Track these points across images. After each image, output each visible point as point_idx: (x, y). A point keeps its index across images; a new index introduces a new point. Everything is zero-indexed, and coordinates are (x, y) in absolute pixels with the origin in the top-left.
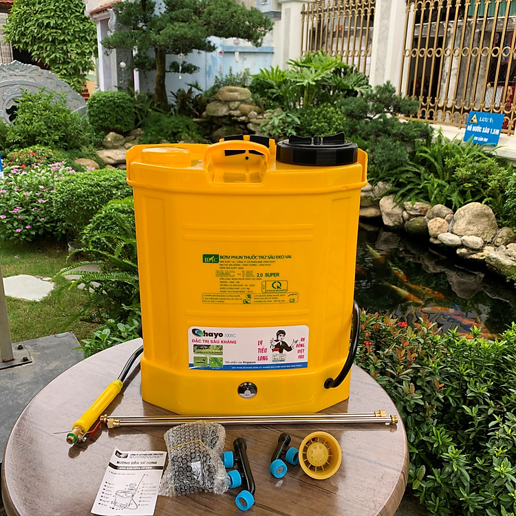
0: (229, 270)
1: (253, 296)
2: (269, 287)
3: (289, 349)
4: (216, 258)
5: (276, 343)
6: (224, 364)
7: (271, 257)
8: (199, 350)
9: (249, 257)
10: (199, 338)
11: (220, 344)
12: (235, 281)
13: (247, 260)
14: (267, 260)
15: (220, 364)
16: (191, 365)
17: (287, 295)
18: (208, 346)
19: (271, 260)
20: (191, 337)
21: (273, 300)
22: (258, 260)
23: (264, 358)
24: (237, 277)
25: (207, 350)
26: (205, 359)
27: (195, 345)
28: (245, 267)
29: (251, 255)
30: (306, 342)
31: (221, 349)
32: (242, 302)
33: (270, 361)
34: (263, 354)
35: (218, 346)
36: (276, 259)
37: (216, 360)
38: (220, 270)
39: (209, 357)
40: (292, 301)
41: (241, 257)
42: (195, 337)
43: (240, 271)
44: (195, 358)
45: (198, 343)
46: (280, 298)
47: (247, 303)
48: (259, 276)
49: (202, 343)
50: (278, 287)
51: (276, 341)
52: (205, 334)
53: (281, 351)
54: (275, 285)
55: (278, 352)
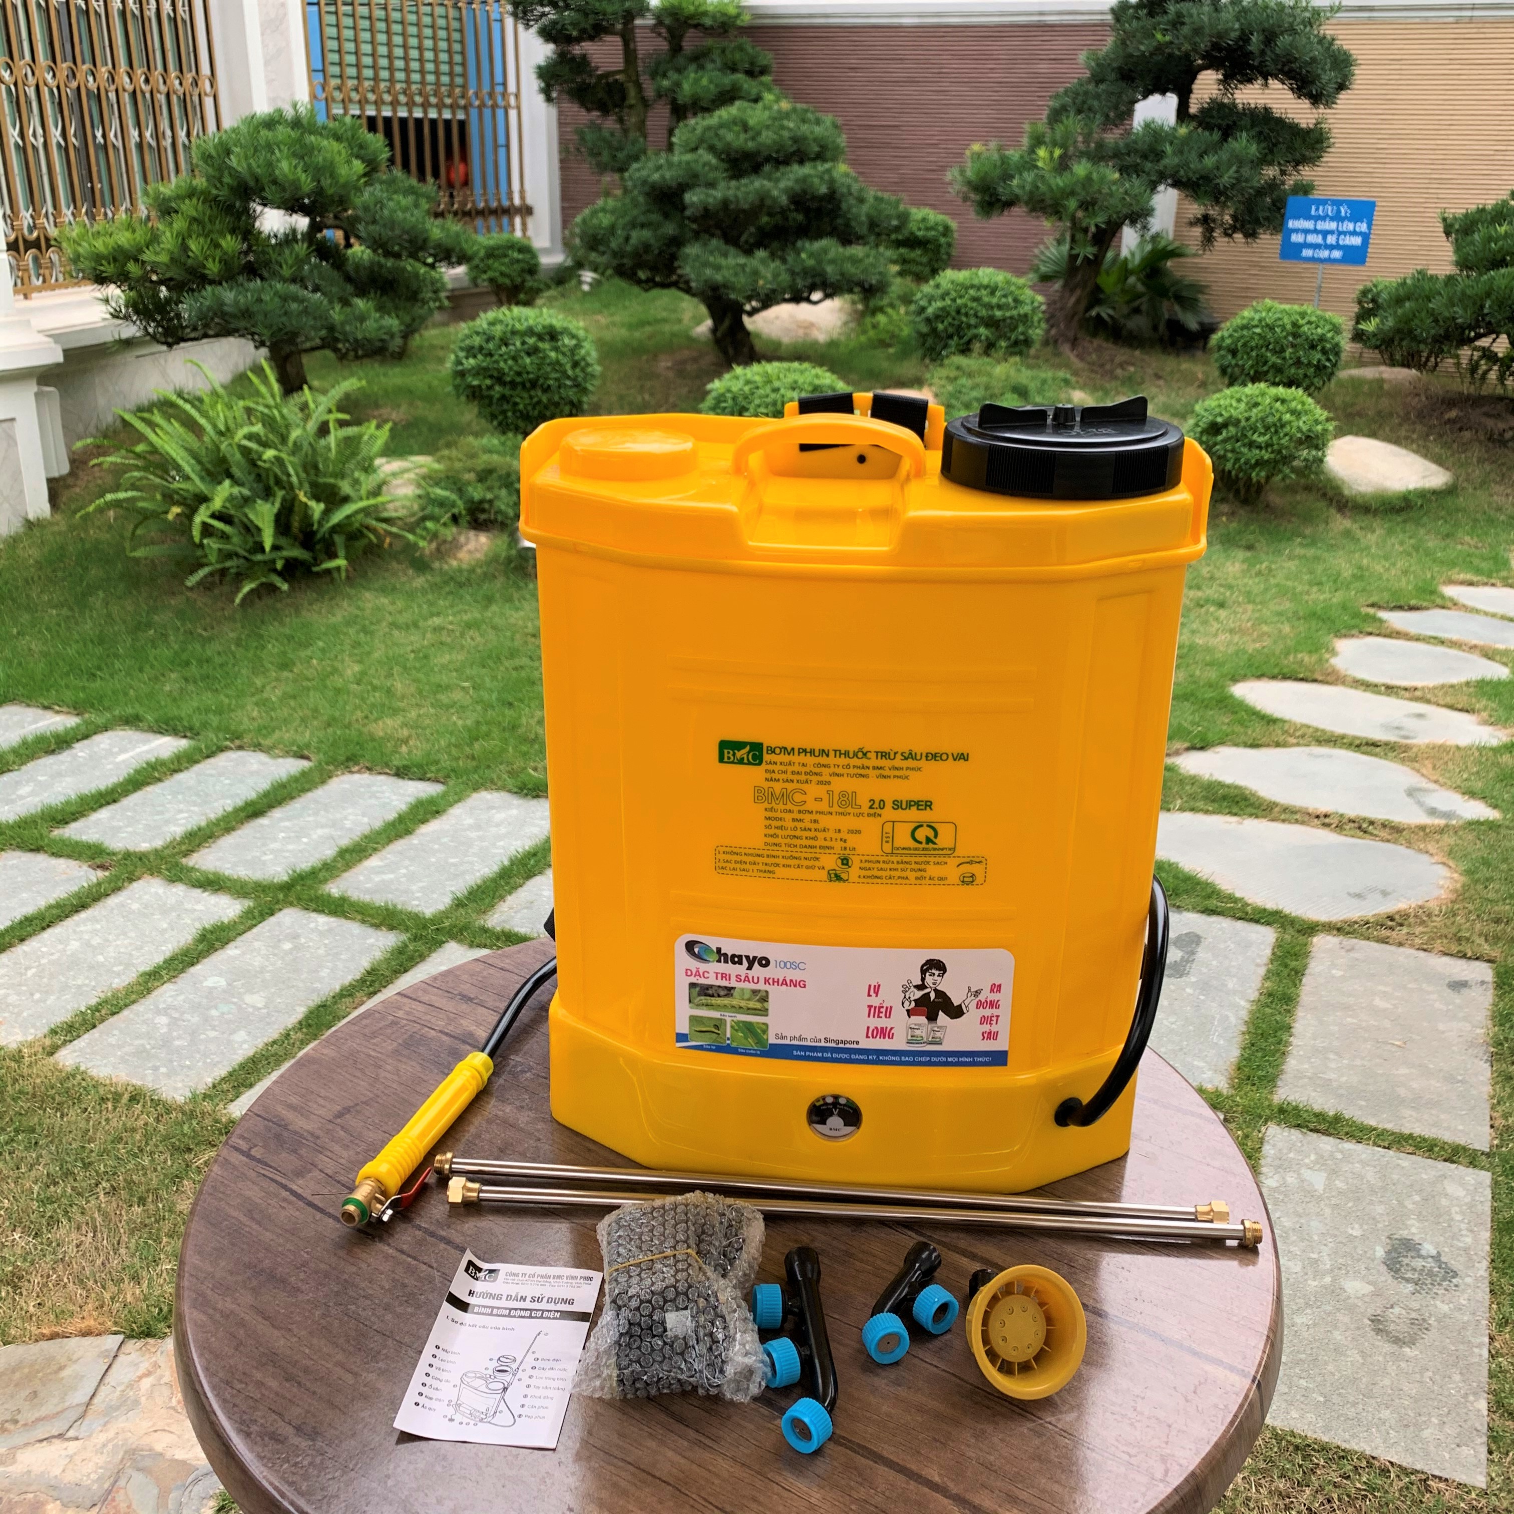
0: (790, 786)
1: (856, 861)
2: (903, 839)
3: (956, 1012)
4: (756, 752)
5: (919, 994)
6: (772, 1040)
7: (911, 756)
8: (704, 999)
9: (846, 754)
10: (703, 967)
11: (761, 986)
12: (807, 817)
13: (843, 761)
14: (898, 762)
15: (760, 1041)
16: (681, 1037)
17: (953, 862)
18: (729, 991)
19: (910, 763)
20: (684, 961)
21: (912, 875)
22: (873, 761)
23: (884, 1033)
24: (811, 805)
25: (726, 1001)
26: (718, 1025)
27: (692, 985)
28: (834, 780)
29: (852, 748)
30: (1005, 998)
31: (765, 999)
32: (823, 875)
33: (899, 1043)
34: (882, 1022)
35: (755, 992)
36: (923, 763)
37: (749, 1028)
38: (766, 785)
39: (730, 1018)
40: (968, 880)
41: (824, 753)
42: (693, 964)
43: (821, 791)
44: (693, 1019)
45: (702, 981)
46: (933, 870)
47: (838, 878)
48: (876, 806)
49: (711, 981)
50: (928, 840)
51: (919, 987)
52: (722, 957)
53: (932, 1018)
54: (921, 834)
55: (923, 1020)
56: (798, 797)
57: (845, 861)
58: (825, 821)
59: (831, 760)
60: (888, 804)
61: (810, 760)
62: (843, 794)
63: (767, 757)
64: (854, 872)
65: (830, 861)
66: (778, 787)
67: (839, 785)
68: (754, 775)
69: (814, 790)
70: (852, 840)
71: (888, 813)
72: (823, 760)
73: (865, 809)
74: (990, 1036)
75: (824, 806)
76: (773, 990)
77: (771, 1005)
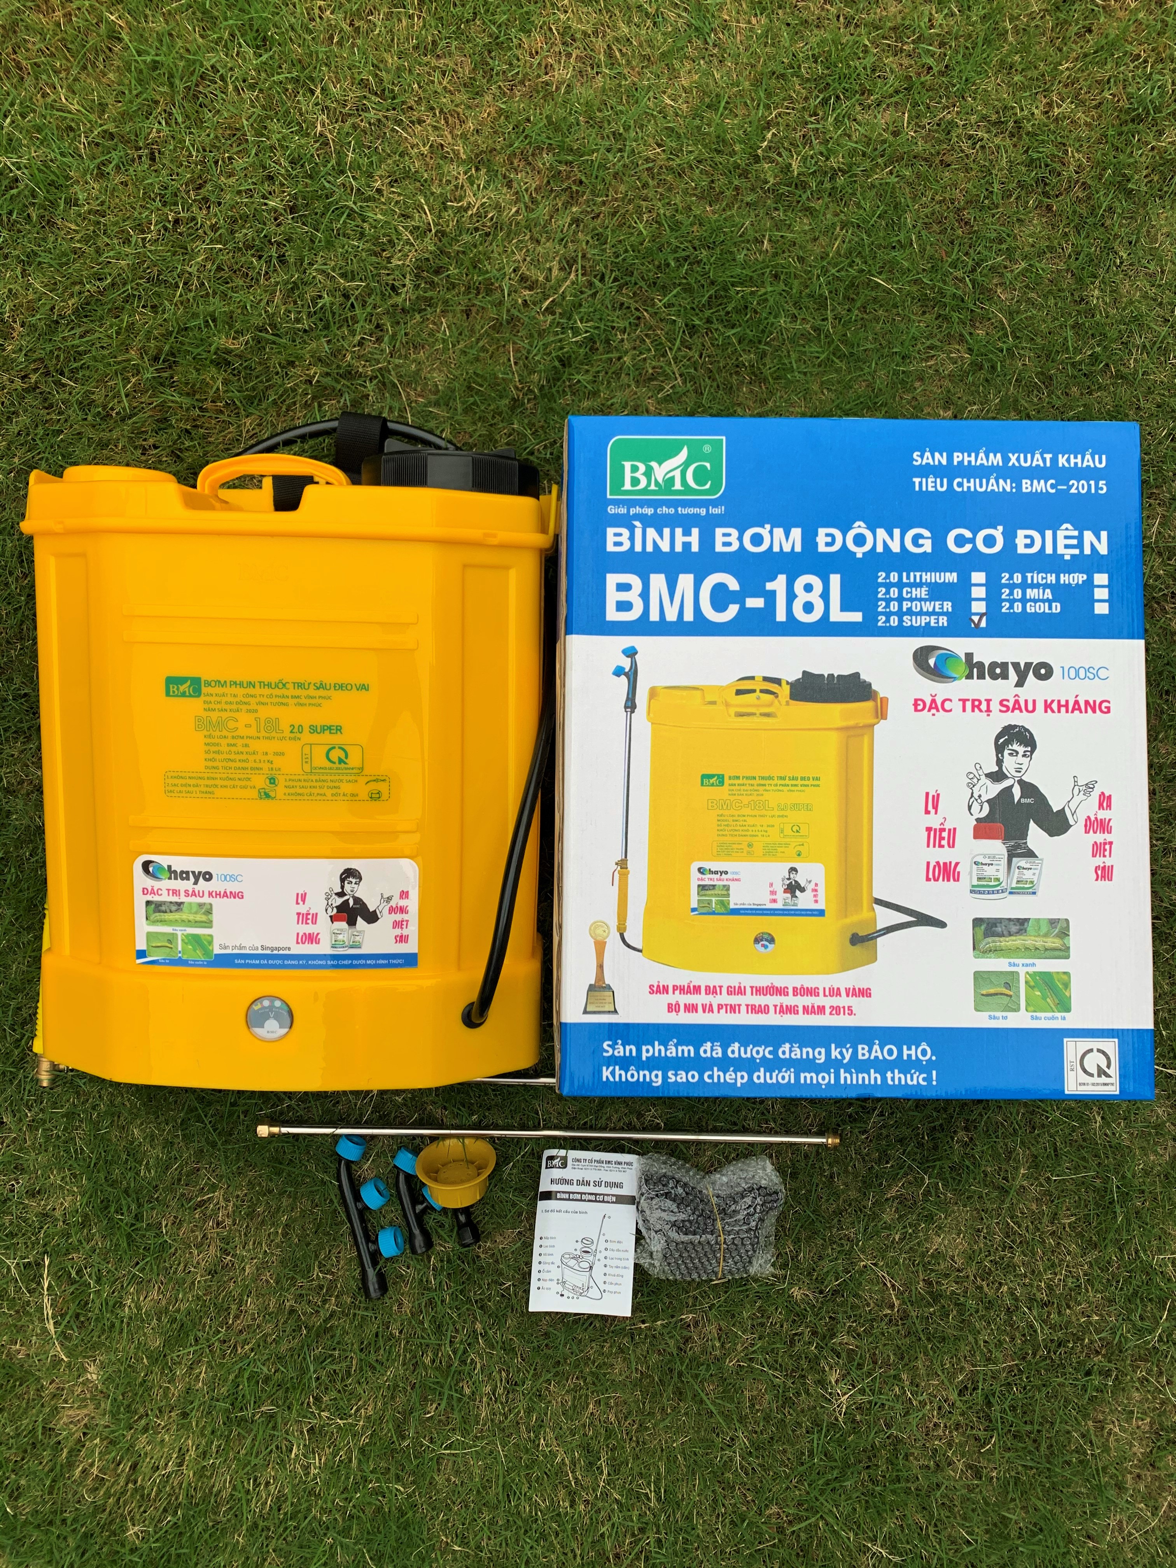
0: (224, 715)
1: (281, 781)
2: (320, 760)
3: (372, 918)
4: (196, 686)
5: (339, 901)
7: (321, 686)
9: (269, 686)
11: (206, 900)
12: (240, 742)
14: (312, 691)
17: (362, 780)
19: (322, 692)
21: (329, 792)
22: (292, 691)
23: (310, 938)
24: (243, 732)
28: (260, 708)
30: (413, 904)
32: (255, 793)
33: (324, 946)
34: (310, 928)
36: (332, 693)
38: (204, 714)
40: (376, 796)
41: (251, 684)
43: (248, 718)
46: (345, 787)
47: (267, 796)
48: (296, 730)
50: (341, 761)
51: (340, 895)
52: (172, 874)
53: (352, 923)
54: (334, 755)
55: (344, 925)
56: (231, 725)
57: (272, 781)
58: (255, 745)
59: (257, 691)
60: (306, 730)
61: (240, 691)
62: (268, 721)
63: (204, 690)
64: (280, 790)
65: (260, 781)
66: (214, 716)
67: (265, 712)
68: (194, 706)
69: (244, 718)
70: (278, 762)
71: (306, 737)
72: (251, 691)
73: (287, 734)
74: (402, 938)
75: (252, 732)
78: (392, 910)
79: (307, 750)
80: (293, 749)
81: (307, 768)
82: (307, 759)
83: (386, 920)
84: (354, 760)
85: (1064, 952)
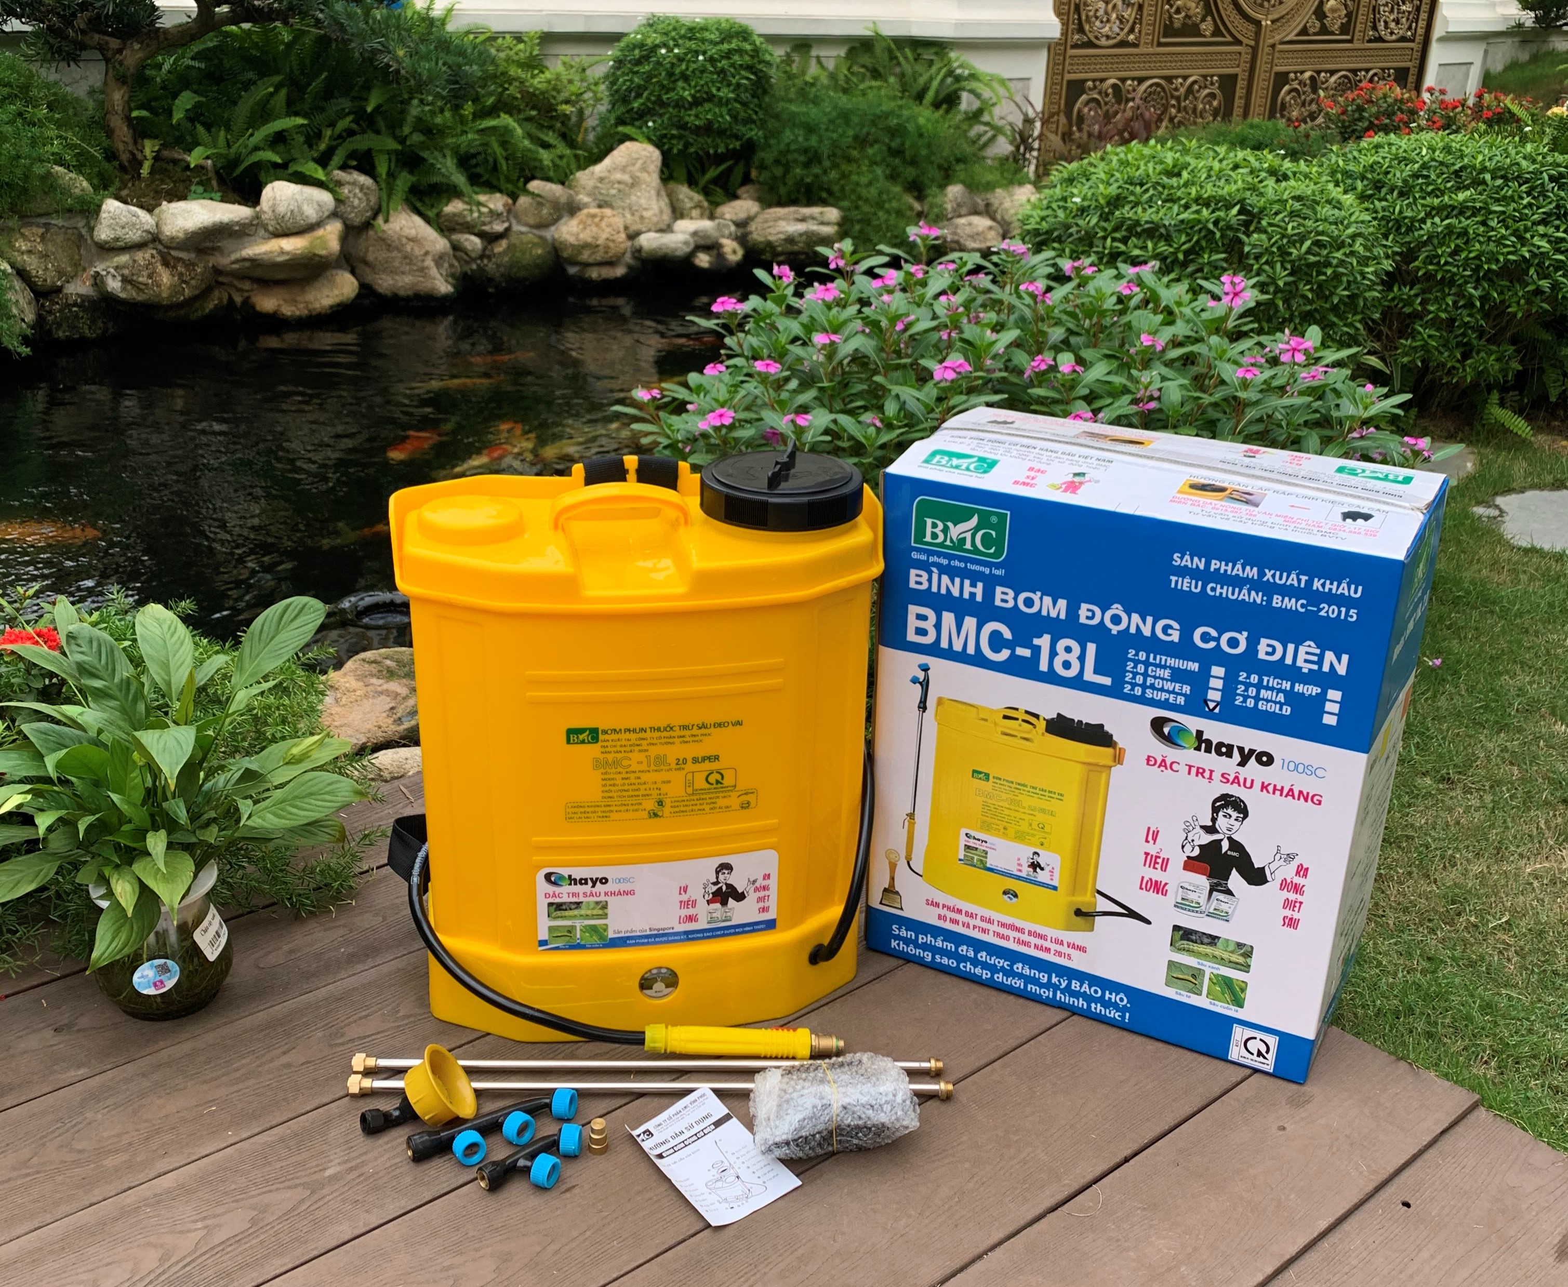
0: (619, 756)
1: (668, 803)
2: (700, 783)
3: (740, 897)
4: (594, 735)
5: (715, 888)
6: (611, 935)
7: (704, 726)
8: (559, 913)
9: (659, 729)
10: (557, 890)
11: (602, 898)
12: (632, 776)
13: (657, 734)
14: (695, 731)
15: (602, 937)
16: (543, 943)
17: (734, 795)
18: (578, 904)
19: (703, 731)
20: (543, 887)
21: (707, 807)
22: (678, 733)
23: (691, 919)
24: (635, 767)
25: (576, 912)
26: (570, 930)
27: (550, 904)
28: (651, 748)
29: (662, 724)
30: (773, 883)
31: (605, 906)
32: (645, 814)
33: (702, 924)
34: (691, 911)
35: (597, 903)
36: (712, 730)
37: (594, 929)
38: (602, 756)
39: (578, 924)
40: (745, 806)
41: (643, 730)
42: (551, 889)
43: (642, 757)
44: (551, 929)
45: (557, 900)
46: (721, 802)
47: (656, 815)
48: (681, 763)
49: (565, 899)
50: (718, 782)
51: (715, 884)
52: (572, 880)
53: (724, 903)
54: (712, 779)
55: (718, 905)
56: (625, 763)
57: (660, 803)
58: (645, 777)
59: (648, 734)
60: (690, 761)
61: (633, 736)
62: (657, 757)
63: (601, 737)
64: (667, 810)
65: (650, 805)
66: (610, 757)
67: (654, 751)
68: (593, 750)
69: (636, 756)
70: (665, 788)
71: (690, 766)
72: (643, 735)
73: (673, 766)
74: (764, 910)
75: (644, 767)
76: (611, 900)
77: (610, 911)
78: (757, 890)
79: (690, 776)
80: (677, 778)
81: (690, 791)
82: (689, 783)
83: (751, 898)
84: (728, 781)
85: (1246, 968)
